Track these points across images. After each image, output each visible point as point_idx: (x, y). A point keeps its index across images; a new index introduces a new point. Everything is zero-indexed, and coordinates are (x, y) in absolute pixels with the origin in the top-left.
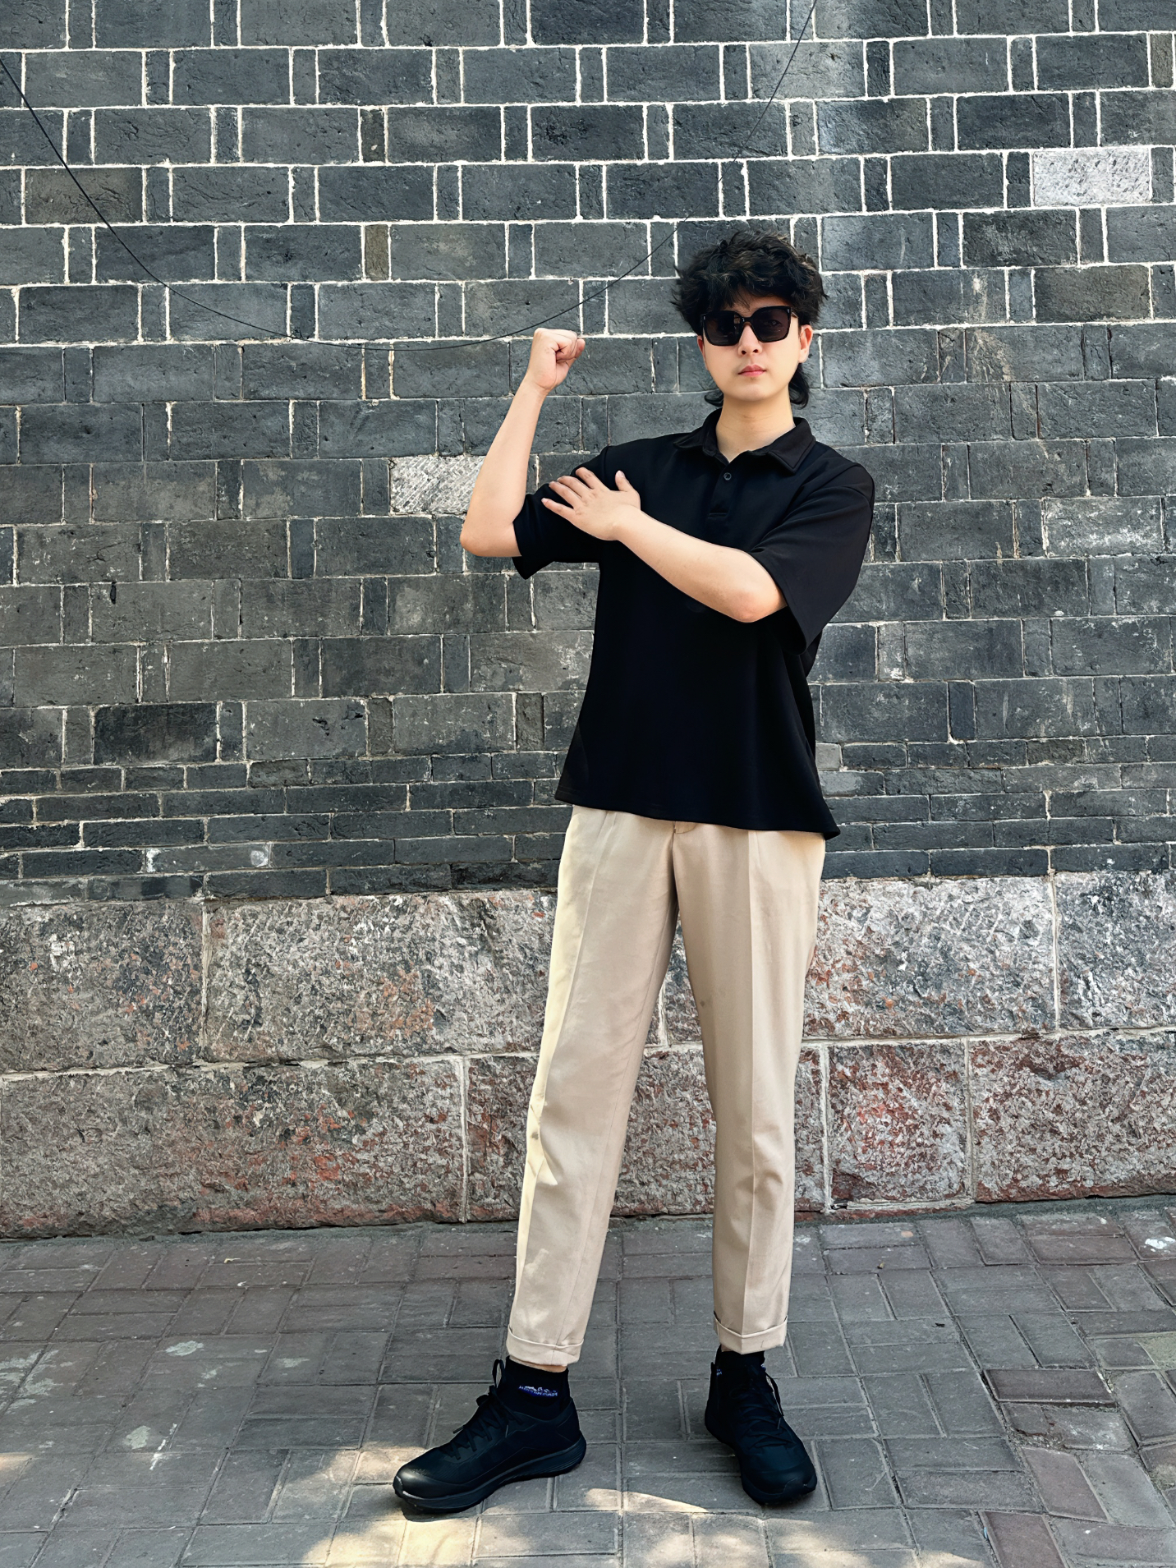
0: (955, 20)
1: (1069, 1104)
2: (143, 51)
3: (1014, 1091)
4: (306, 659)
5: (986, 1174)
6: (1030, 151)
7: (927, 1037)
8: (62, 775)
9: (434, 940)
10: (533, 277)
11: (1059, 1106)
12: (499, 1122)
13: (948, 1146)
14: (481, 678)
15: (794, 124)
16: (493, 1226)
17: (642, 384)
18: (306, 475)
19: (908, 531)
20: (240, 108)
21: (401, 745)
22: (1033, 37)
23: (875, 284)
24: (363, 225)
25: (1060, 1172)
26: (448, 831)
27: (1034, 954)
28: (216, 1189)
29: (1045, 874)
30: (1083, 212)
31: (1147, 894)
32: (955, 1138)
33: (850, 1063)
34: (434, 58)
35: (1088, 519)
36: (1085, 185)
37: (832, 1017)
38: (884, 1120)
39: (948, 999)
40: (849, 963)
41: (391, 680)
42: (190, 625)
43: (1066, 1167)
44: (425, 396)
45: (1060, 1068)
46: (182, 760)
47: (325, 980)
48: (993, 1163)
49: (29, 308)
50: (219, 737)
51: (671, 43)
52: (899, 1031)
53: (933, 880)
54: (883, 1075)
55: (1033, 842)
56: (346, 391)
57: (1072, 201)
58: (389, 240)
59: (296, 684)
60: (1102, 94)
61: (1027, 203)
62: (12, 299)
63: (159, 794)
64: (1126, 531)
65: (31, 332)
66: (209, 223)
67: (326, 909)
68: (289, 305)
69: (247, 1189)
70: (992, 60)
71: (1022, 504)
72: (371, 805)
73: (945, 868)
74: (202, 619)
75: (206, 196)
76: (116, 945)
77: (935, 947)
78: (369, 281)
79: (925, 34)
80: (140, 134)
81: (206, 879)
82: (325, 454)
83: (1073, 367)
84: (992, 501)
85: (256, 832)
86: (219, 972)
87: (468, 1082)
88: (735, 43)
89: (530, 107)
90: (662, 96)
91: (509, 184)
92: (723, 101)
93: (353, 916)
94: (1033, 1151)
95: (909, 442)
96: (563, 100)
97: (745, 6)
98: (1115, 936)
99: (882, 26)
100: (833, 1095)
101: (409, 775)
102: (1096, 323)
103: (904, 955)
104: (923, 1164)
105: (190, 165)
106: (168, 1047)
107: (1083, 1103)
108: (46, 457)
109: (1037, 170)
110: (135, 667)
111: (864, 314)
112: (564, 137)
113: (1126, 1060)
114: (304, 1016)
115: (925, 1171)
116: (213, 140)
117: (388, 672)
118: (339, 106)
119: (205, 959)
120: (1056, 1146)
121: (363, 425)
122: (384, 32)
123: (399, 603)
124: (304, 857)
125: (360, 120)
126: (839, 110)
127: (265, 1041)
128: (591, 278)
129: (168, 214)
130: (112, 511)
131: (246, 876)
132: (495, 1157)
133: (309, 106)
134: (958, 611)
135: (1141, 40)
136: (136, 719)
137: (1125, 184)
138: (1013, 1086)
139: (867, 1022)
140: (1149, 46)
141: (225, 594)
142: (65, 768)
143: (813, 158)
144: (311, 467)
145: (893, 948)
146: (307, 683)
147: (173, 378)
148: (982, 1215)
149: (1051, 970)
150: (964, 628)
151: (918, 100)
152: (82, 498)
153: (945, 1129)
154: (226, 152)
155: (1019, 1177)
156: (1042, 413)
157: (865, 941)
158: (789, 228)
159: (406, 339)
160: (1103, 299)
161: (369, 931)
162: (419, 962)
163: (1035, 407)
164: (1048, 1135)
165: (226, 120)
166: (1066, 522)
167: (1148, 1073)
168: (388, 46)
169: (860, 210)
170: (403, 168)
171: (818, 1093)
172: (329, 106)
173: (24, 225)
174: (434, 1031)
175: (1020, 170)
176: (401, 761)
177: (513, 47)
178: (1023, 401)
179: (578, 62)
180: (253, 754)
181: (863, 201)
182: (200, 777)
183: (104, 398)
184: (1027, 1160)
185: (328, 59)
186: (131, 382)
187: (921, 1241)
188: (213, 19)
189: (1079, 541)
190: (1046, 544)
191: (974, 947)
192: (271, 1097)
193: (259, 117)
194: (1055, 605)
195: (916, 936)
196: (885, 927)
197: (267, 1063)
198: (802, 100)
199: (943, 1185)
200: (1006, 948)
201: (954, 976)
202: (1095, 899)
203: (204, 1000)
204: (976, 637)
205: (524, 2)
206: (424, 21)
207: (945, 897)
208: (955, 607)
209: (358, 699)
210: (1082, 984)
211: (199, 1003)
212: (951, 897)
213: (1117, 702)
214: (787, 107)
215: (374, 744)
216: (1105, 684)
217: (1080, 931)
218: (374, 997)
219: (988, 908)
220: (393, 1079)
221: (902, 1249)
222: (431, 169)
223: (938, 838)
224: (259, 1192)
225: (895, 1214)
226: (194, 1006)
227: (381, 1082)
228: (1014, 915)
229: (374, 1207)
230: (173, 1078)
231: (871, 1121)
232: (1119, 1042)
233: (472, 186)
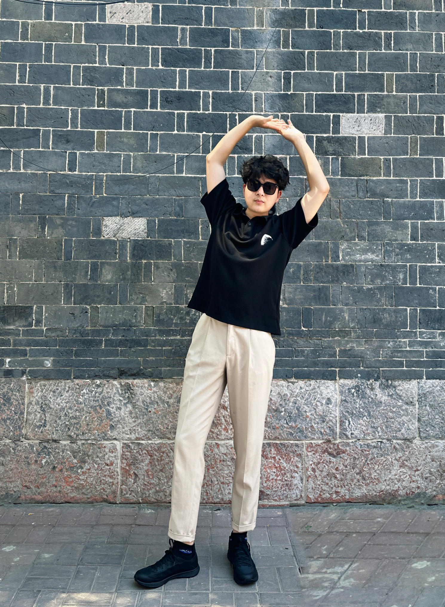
0: (316, 65)
1: (341, 467)
2: (17, 64)
3: (321, 461)
4: (67, 290)
5: (310, 492)
6: (341, 114)
7: (291, 440)
9: (111, 398)
10: (158, 153)
11: (337, 468)
12: (132, 466)
13: (297, 481)
14: (132, 300)
15: (256, 101)
16: (129, 505)
17: (196, 193)
18: (70, 222)
20: (52, 86)
21: (102, 324)
22: (344, 73)
24: (96, 131)
25: (337, 492)
26: (118, 356)
27: (330, 411)
28: (28, 488)
29: (336, 380)
30: (359, 137)
31: (372, 389)
32: (299, 478)
34: (125, 71)
35: (356, 249)
36: (360, 128)
38: (273, 471)
39: (298, 426)
41: (99, 299)
42: (25, 277)
43: (339, 491)
44: (116, 195)
45: (338, 454)
46: (20, 326)
47: (70, 411)
48: (312, 488)
50: (34, 318)
51: (212, 69)
52: (280, 437)
53: (295, 380)
54: (274, 454)
55: (332, 367)
56: (87, 192)
57: (355, 133)
58: (105, 137)
59: (64, 300)
60: (367, 95)
61: (339, 133)
63: (11, 338)
64: (370, 254)
66: (39, 128)
67: (71, 384)
68: (67, 159)
69: (39, 488)
70: (328, 80)
71: (333, 243)
72: (89, 345)
73: (300, 376)
74: (30, 274)
75: (38, 117)
77: (294, 406)
78: (97, 152)
79: (305, 70)
80: (15, 94)
81: (27, 371)
82: (78, 215)
83: (353, 193)
84: (322, 241)
85: (46, 354)
86: (31, 406)
87: (121, 451)
88: (236, 70)
89: (159, 90)
90: (208, 88)
91: (151, 118)
92: (230, 91)
93: (81, 387)
94: (327, 484)
96: (172, 88)
97: (240, 57)
98: (360, 405)
99: (289, 66)
101: (104, 335)
102: (362, 178)
103: (283, 409)
104: (287, 488)
105: (33, 106)
106: (11, 434)
107: (346, 467)
109: (343, 121)
110: (4, 291)
112: (172, 102)
113: (362, 451)
114: (62, 424)
115: (287, 490)
116: (42, 97)
117: (98, 296)
118: (89, 87)
119: (26, 401)
120: (336, 483)
121: (93, 205)
122: (107, 60)
123: (103, 271)
124: (64, 364)
125: (97, 92)
126: (272, 96)
127: (47, 433)
128: (179, 154)
129: (24, 124)
131: (42, 370)
132: (130, 479)
133: (78, 86)
134: (308, 281)
135: (383, 75)
136: (4, 311)
137: (374, 128)
139: (269, 434)
140: (385, 77)
141: (39, 265)
144: (73, 219)
145: (279, 407)
146: (68, 300)
147: (23, 185)
149: (336, 417)
150: (309, 287)
151: (301, 94)
153: (296, 475)
154: (46, 102)
155: (322, 494)
156: (341, 210)
158: (252, 138)
159: (110, 174)
160: (365, 169)
161: (87, 393)
162: (105, 405)
163: (339, 208)
164: (333, 479)
165: (47, 90)
166: (348, 250)
167: (370, 457)
168: (108, 65)
170: (112, 111)
172: (85, 86)
174: (109, 433)
175: (337, 121)
176: (101, 329)
177: (154, 68)
178: (335, 206)
179: (178, 75)
180: (46, 325)
182: (27, 333)
184: (324, 488)
185: (86, 69)
186: (8, 186)
187: (284, 515)
188: (43, 53)
189: (353, 257)
190: (341, 258)
191: (309, 407)
192: (49, 454)
193: (60, 90)
194: (343, 280)
195: (288, 402)
196: (277, 399)
197: (48, 441)
198: (259, 92)
199: (294, 496)
200: (320, 408)
201: (301, 418)
202: (353, 390)
203: (25, 416)
204: (314, 291)
205: (159, 51)
206: (121, 57)
207: (299, 388)
208: (306, 280)
209: (86, 306)
210: (347, 422)
211: (23, 417)
212: (301, 388)
213: (364, 316)
214: (254, 94)
215: (92, 323)
216: (360, 310)
217: (347, 402)
218: (88, 418)
219: (315, 393)
220: (94, 449)
221: (277, 518)
222: (122, 111)
223: (298, 364)
224: (42, 489)
225: (276, 506)
226: (22, 419)
227: (89, 450)
228: (324, 396)
229: (86, 496)
230: (13, 445)
231: (269, 471)
232: (360, 445)
233: (137, 118)
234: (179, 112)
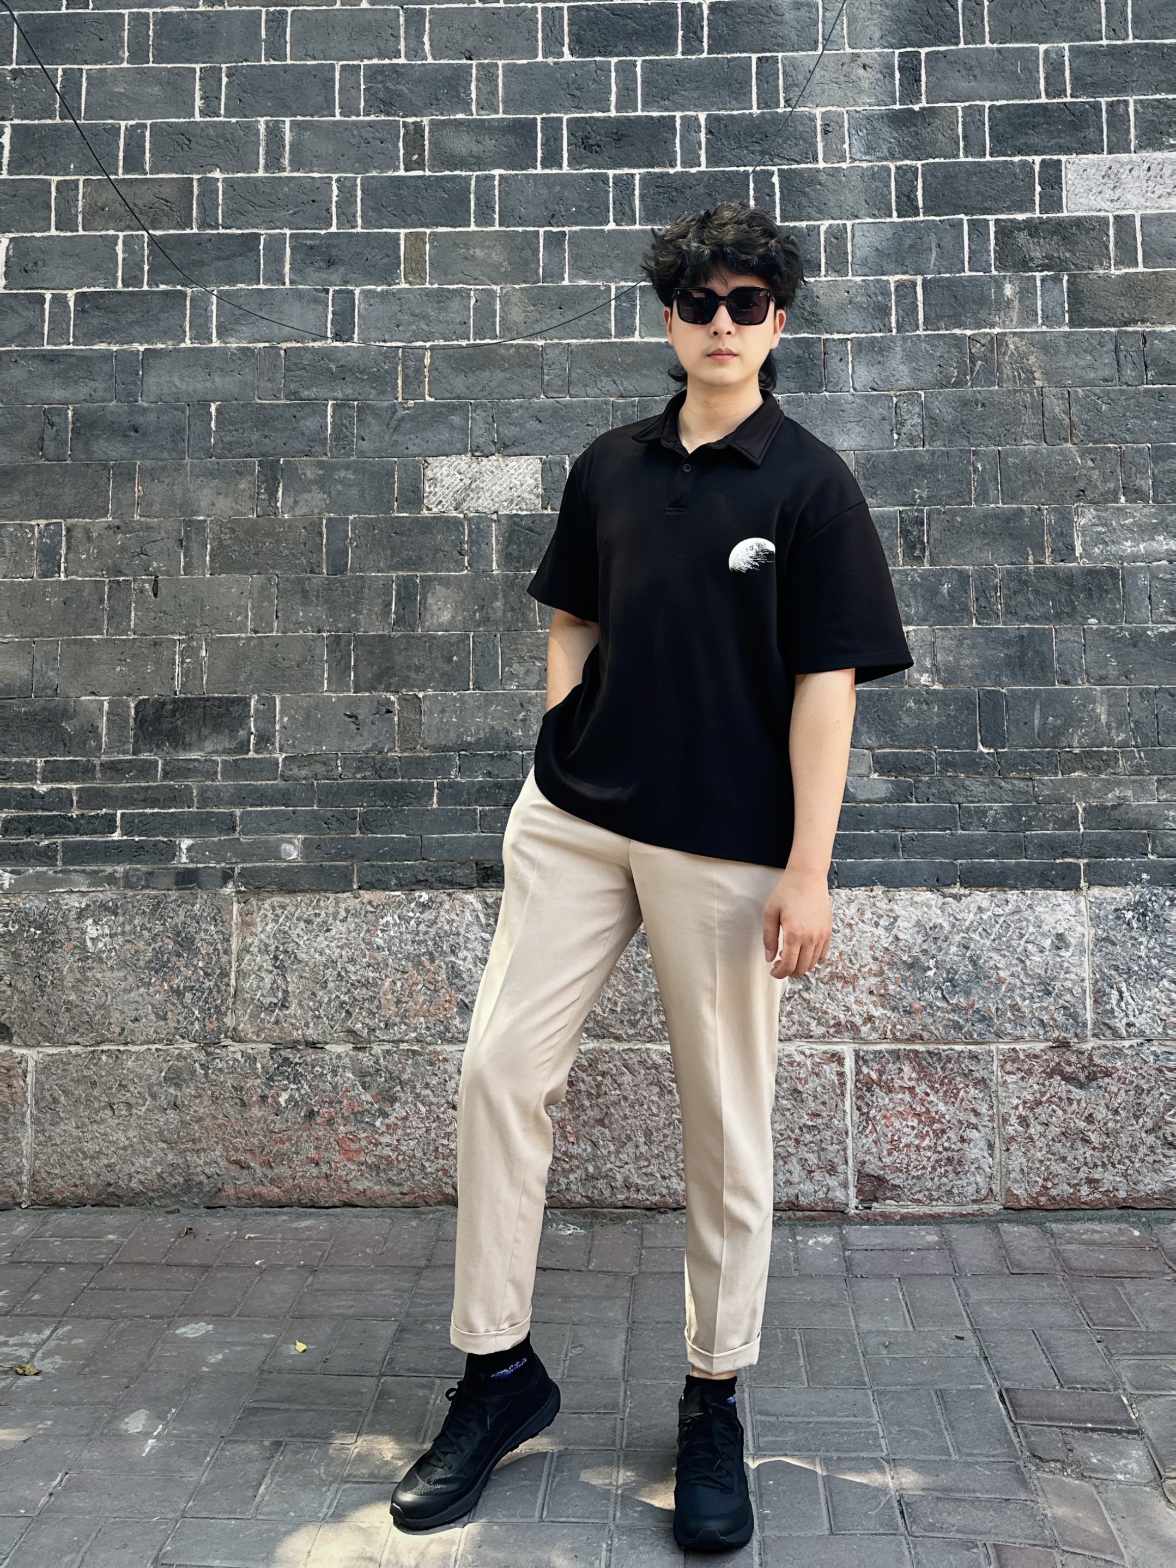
0: (987, 29)
1: (1101, 1114)
2: (197, 67)
3: (1044, 1099)
4: (338, 654)
5: (1016, 1181)
6: (1063, 158)
7: (955, 1043)
8: (102, 765)
9: (458, 934)
10: (566, 282)
11: (1091, 1115)
13: (976, 1151)
14: (512, 676)
15: (826, 132)
18: (342, 474)
19: (937, 535)
20: (288, 120)
21: (429, 742)
22: (1065, 46)
23: (906, 289)
24: (403, 232)
25: (1090, 1181)
26: (474, 828)
27: (1066, 964)
28: (241, 1165)
29: (1078, 888)
30: (1117, 218)
32: (983, 1144)
33: (876, 1067)
34: (474, 71)
35: (1122, 526)
36: (1118, 192)
37: (858, 1020)
38: (910, 1124)
39: (976, 1006)
40: (875, 967)
41: (421, 676)
42: (228, 620)
43: (1097, 1176)
44: (459, 398)
45: (1092, 1078)
46: (216, 752)
47: (351, 968)
48: (1022, 1170)
49: (83, 311)
50: (253, 730)
51: (705, 55)
52: (926, 1035)
53: (962, 891)
54: (910, 1079)
55: (1065, 855)
56: (383, 392)
57: (1105, 207)
58: (428, 246)
59: (329, 679)
60: (1136, 102)
61: (1060, 209)
62: (67, 303)
63: (194, 785)
64: (1162, 538)
65: (85, 335)
66: (256, 231)
67: (353, 903)
68: (331, 309)
69: (271, 1167)
70: (1024, 68)
71: (1055, 510)
72: (399, 801)
73: (974, 880)
74: (239, 614)
75: (253, 205)
76: (150, 930)
77: (964, 956)
78: (407, 286)
79: (957, 44)
80: (193, 145)
81: (237, 871)
82: (361, 453)
83: (1107, 373)
84: (1024, 506)
85: (287, 825)
86: (248, 957)
88: (768, 54)
89: (565, 117)
90: (695, 106)
91: (544, 192)
92: (755, 111)
93: (379, 910)
94: (1064, 1159)
95: (939, 446)
96: (599, 111)
97: (778, 18)
98: (1149, 949)
99: (914, 37)
100: (858, 1098)
101: (437, 772)
102: (1130, 329)
103: (932, 962)
104: (950, 1168)
105: (239, 175)
106: (197, 1027)
107: (1116, 1112)
108: (95, 455)
109: (1069, 176)
110: (174, 659)
111: (893, 319)
112: (599, 146)
113: (1161, 1071)
114: (330, 1001)
115: (951, 1176)
116: (262, 151)
117: (418, 669)
118: (383, 118)
119: (235, 944)
120: (1088, 1155)
121: (398, 425)
122: (427, 47)
123: (430, 601)
124: (333, 851)
125: (402, 131)
126: (870, 118)
127: (291, 1024)
128: (622, 283)
129: (217, 223)
130: (156, 507)
131: (276, 868)
133: (354, 118)
134: (988, 617)
136: (174, 711)
137: (1160, 190)
138: (1043, 1094)
139: (894, 1026)
141: (263, 588)
142: (104, 758)
143: (844, 165)
144: (347, 467)
145: (920, 955)
146: (339, 678)
147: (217, 379)
148: (1009, 1221)
149: (1083, 980)
150: (994, 634)
151: (950, 108)
152: (129, 494)
153: (974, 1134)
154: (274, 162)
155: (1049, 1185)
156: (1075, 419)
157: (892, 948)
158: (819, 234)
159: (442, 342)
160: (1137, 304)
161: (395, 924)
162: (443, 953)
163: (1068, 413)
164: (1079, 1144)
165: (274, 132)
166: (1100, 529)
168: (430, 60)
169: (890, 216)
170: (442, 177)
171: (843, 1094)
172: (373, 118)
173: (81, 232)
174: (457, 1022)
175: (1052, 177)
176: (429, 757)
177: (551, 60)
178: (1056, 407)
179: (613, 74)
180: (286, 748)
181: (894, 207)
182: (234, 769)
183: (152, 398)
184: (1057, 1168)
185: (373, 73)
186: (178, 383)
187: (946, 1245)
188: (264, 36)
189: (1113, 548)
190: (1079, 551)
191: (1004, 956)
192: (296, 1078)
193: (306, 129)
194: (1088, 612)
195: (945, 945)
196: (912, 935)
197: (294, 1045)
198: (834, 109)
199: (971, 1190)
200: (1037, 958)
201: (985, 983)
202: (1129, 915)
203: (233, 982)
204: (1007, 644)
205: (562, 17)
206: (465, 36)
207: (974, 908)
208: (985, 613)
209: (388, 695)
210: (1115, 994)
211: (228, 985)
212: (980, 909)
213: (1153, 712)
214: (819, 117)
215: (403, 740)
216: (1141, 694)
217: (1114, 944)
218: (399, 984)
219: (1020, 920)
220: (416, 1064)
221: (925, 1253)
222: (469, 177)
223: (968, 848)
224: (283, 1170)
225: (921, 1217)
226: (223, 988)
227: (404, 1068)
228: (1045, 928)
229: (396, 1189)
230: (202, 1056)
231: (897, 1124)
232: (1154, 1053)
233: (508, 194)
234: (618, 172)
